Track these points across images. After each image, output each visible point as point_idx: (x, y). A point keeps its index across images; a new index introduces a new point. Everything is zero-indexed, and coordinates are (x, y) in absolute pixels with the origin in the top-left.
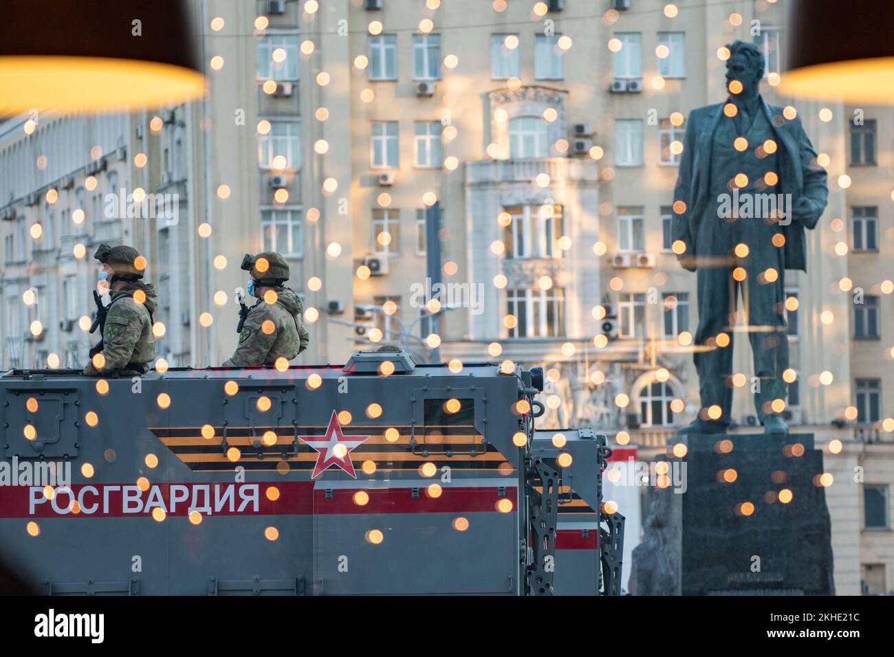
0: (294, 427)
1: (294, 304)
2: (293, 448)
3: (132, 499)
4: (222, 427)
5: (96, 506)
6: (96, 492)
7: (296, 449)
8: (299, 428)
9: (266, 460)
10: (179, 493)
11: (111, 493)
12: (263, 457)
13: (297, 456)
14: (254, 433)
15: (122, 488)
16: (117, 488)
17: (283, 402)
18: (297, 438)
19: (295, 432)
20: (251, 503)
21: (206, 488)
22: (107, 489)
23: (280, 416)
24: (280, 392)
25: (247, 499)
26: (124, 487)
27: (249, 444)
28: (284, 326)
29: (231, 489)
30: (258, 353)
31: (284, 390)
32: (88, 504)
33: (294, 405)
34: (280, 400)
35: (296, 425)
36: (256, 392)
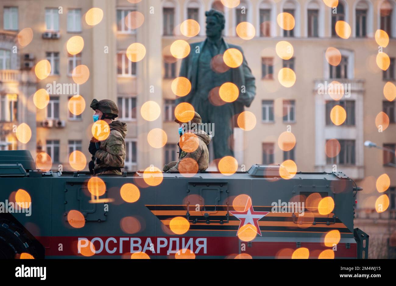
0: (226, 206)
1: (207, 138)
2: (227, 218)
3: (136, 245)
4: (186, 205)
5: (115, 249)
6: (115, 241)
7: (228, 218)
8: (229, 207)
9: (211, 224)
10: (162, 242)
11: (124, 242)
12: (210, 222)
13: (228, 223)
14: (205, 209)
15: (130, 239)
16: (127, 239)
17: (221, 192)
18: (228, 212)
19: (228, 209)
20: (202, 249)
21: (177, 240)
22: (122, 239)
23: (219, 200)
24: (219, 186)
25: (200, 246)
26: (131, 238)
27: (201, 215)
28: (204, 150)
29: (191, 240)
30: (191, 164)
31: (221, 185)
32: (111, 248)
33: (227, 193)
34: (219, 191)
35: (228, 205)
36: (206, 186)
